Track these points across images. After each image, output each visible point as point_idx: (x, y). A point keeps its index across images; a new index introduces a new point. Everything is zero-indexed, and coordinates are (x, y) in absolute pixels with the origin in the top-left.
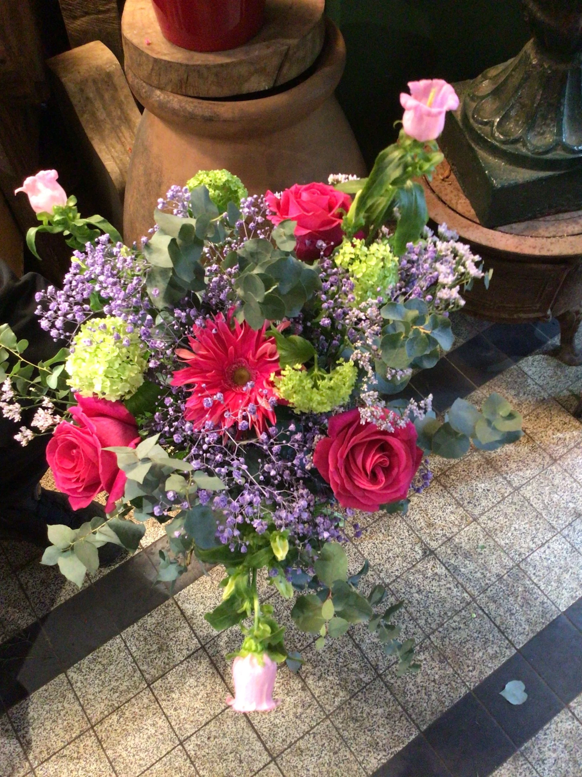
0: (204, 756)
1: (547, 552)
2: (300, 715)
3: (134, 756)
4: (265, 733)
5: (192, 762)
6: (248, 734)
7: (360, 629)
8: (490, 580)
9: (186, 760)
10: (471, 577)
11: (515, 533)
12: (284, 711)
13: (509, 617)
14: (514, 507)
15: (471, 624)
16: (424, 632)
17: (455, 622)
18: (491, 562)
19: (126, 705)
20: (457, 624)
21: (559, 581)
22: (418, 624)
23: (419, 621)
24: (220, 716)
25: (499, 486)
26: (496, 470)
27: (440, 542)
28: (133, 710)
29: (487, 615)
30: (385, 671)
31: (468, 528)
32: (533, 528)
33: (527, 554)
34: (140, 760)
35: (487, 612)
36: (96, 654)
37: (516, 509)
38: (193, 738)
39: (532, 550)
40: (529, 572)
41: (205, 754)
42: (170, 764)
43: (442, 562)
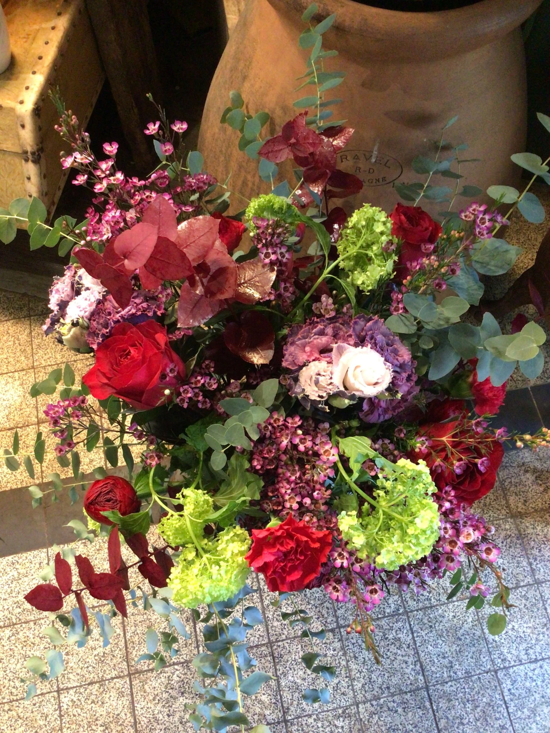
0: (74, 716)
1: (536, 672)
2: (186, 722)
3: (9, 680)
4: (142, 723)
5: (61, 716)
6: (126, 714)
7: (288, 661)
8: (456, 673)
9: (55, 710)
10: (436, 661)
11: (510, 632)
12: (172, 710)
13: (456, 725)
14: (524, 601)
15: (410, 714)
16: (355, 697)
17: (394, 702)
18: (467, 654)
19: (24, 625)
20: (395, 705)
21: (533, 711)
22: (353, 686)
23: (356, 683)
24: (107, 682)
25: (518, 570)
26: (525, 549)
27: (421, 605)
28: (28, 634)
29: (433, 711)
30: (293, 719)
31: (459, 603)
32: (535, 636)
33: (513, 663)
34: (14, 687)
35: (435, 708)
36: (16, 558)
37: (525, 605)
38: (72, 692)
39: (520, 661)
40: (504, 685)
41: (76, 714)
42: (40, 707)
43: (411, 629)
